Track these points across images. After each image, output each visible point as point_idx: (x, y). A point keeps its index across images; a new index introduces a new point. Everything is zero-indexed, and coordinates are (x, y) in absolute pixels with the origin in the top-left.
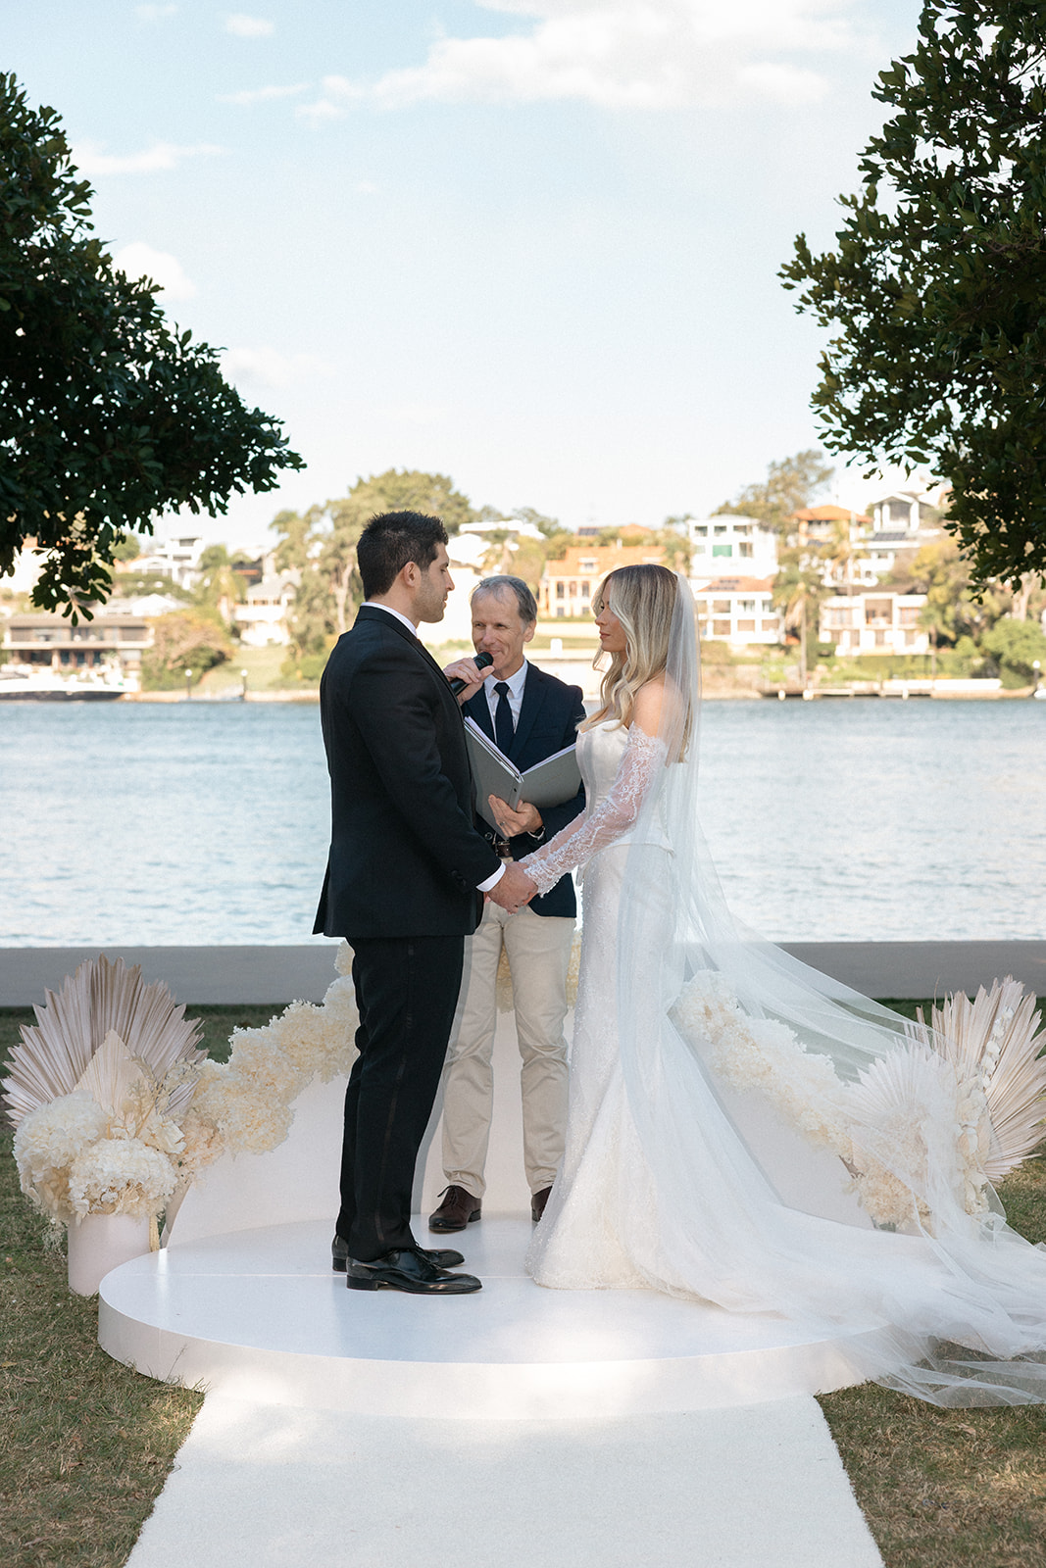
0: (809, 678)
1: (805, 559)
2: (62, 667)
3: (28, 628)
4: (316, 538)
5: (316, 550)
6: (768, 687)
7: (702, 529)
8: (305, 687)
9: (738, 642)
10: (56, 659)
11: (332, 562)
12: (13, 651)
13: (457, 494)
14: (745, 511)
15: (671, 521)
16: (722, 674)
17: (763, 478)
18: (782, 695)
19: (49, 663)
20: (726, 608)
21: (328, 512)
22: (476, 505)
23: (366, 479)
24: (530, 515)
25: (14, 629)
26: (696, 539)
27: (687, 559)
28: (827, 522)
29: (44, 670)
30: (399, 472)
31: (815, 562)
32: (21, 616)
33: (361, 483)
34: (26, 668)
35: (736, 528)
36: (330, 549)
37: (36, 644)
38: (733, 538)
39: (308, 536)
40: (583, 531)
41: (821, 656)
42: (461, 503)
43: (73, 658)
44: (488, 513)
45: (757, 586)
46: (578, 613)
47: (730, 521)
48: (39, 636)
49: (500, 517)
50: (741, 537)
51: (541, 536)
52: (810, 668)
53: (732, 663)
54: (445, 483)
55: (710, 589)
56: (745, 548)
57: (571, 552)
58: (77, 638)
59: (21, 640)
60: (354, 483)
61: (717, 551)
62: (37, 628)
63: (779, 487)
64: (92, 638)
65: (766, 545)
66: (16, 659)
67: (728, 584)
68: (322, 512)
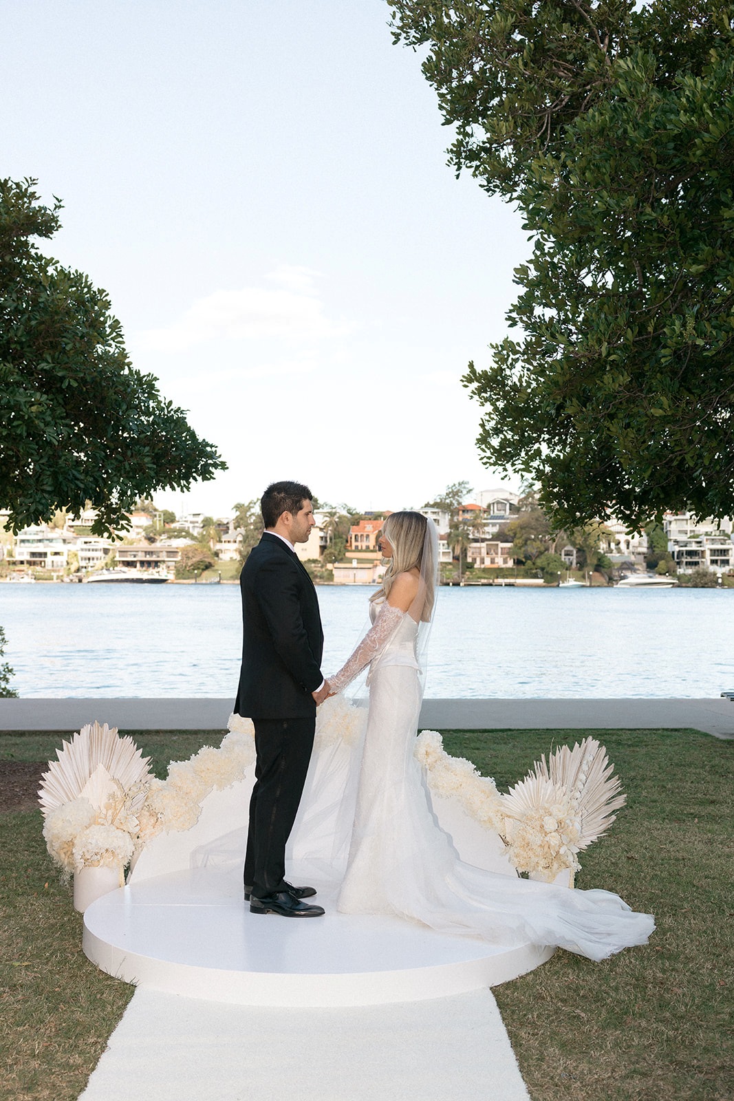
0: (462, 577)
1: (461, 527)
2: (141, 569)
3: (127, 552)
4: (253, 514)
5: (252, 519)
6: (446, 581)
10: (138, 565)
12: (119, 561)
14: (436, 505)
17: (444, 492)
18: (451, 585)
19: (135, 567)
22: (321, 501)
24: (344, 506)
25: (120, 552)
28: (471, 511)
29: (133, 569)
31: (466, 527)
32: (123, 546)
34: (125, 569)
35: (434, 513)
37: (131, 559)
39: (249, 514)
40: (367, 514)
41: (468, 568)
43: (146, 565)
44: (326, 505)
46: (364, 548)
47: (430, 510)
48: (131, 555)
49: (331, 507)
51: (348, 515)
52: (463, 573)
57: (361, 522)
58: (148, 556)
59: (124, 557)
62: (131, 551)
63: (451, 496)
64: (154, 556)
65: (445, 520)
66: (121, 565)
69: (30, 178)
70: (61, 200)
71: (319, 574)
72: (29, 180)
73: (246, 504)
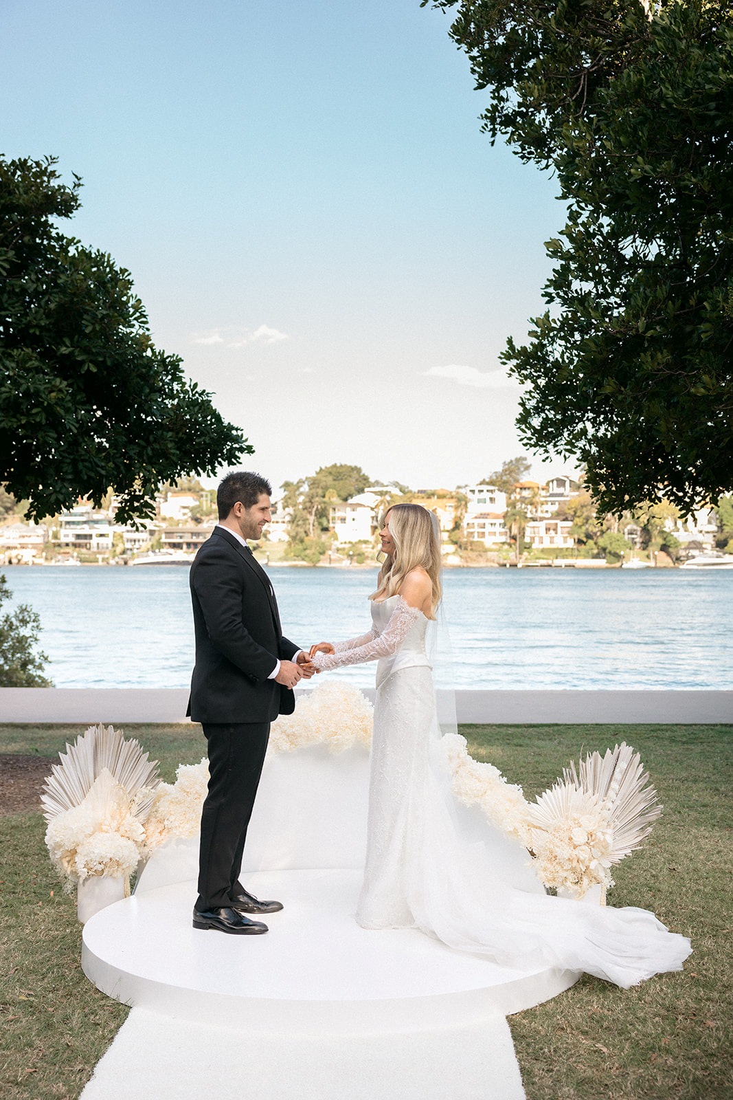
0: (520, 558)
1: (518, 505)
2: (187, 550)
3: (173, 533)
4: (301, 494)
5: (301, 499)
6: (502, 562)
7: (473, 491)
8: (295, 560)
9: (488, 542)
10: (185, 546)
11: (308, 504)
12: (165, 543)
13: (364, 475)
14: (492, 483)
15: (459, 487)
16: (481, 556)
17: (500, 469)
18: (508, 566)
19: (182, 548)
20: (483, 526)
21: (306, 482)
22: (372, 480)
23: (323, 468)
24: (396, 484)
25: (166, 533)
26: (470, 495)
27: (466, 504)
28: (529, 488)
29: (179, 551)
30: (338, 465)
31: (523, 506)
32: (170, 527)
33: (321, 469)
34: (172, 551)
35: (488, 491)
36: (307, 500)
37: (177, 540)
38: (487, 495)
39: (297, 493)
40: (420, 492)
41: (526, 548)
42: (366, 479)
43: (192, 546)
44: (377, 483)
45: (497, 517)
47: (485, 488)
48: (177, 536)
49: (383, 485)
50: (490, 495)
51: (401, 494)
52: (521, 554)
53: (486, 551)
54: (358, 470)
55: (476, 518)
56: (492, 500)
58: (194, 537)
59: (169, 538)
60: (318, 470)
61: (479, 501)
62: (177, 533)
63: (507, 473)
64: (201, 537)
65: (501, 497)
66: (167, 546)
67: (484, 516)
68: (304, 482)
69: (51, 157)
70: (80, 178)
71: (370, 555)
72: (49, 158)
73: (295, 483)
